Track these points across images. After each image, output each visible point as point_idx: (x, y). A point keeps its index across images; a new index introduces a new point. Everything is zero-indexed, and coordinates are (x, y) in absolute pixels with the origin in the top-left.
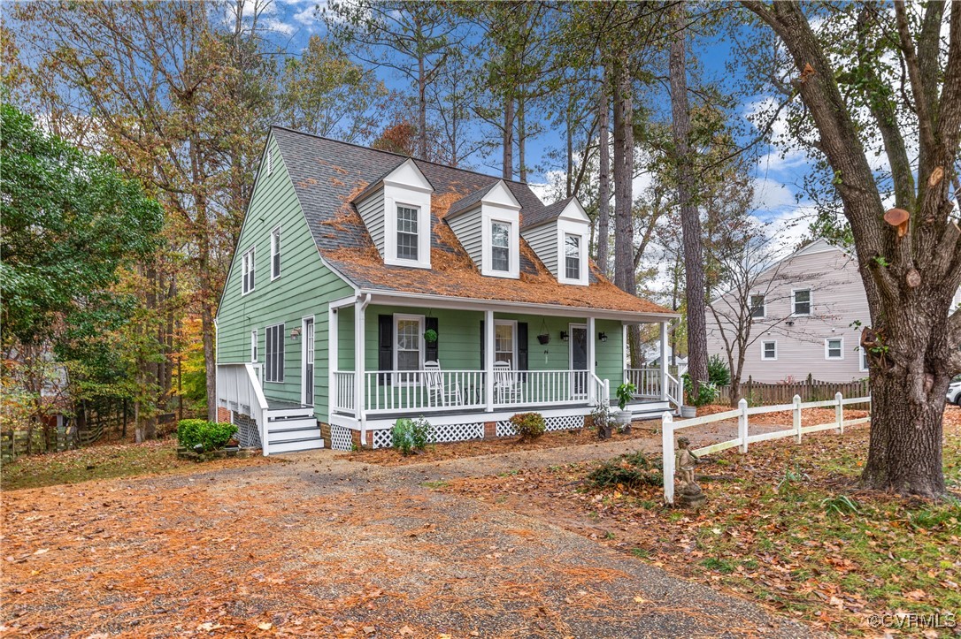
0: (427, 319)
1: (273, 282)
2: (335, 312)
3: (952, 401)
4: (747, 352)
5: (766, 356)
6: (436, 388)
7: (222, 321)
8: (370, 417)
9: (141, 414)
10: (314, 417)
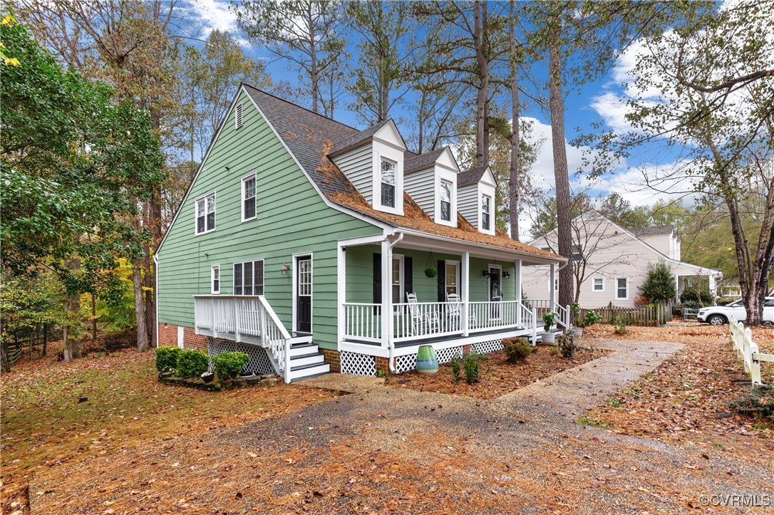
0: (405, 257)
1: (243, 223)
2: (344, 249)
3: (704, 320)
4: (582, 285)
5: (595, 289)
6: (417, 317)
7: (163, 257)
8: (398, 345)
9: (69, 337)
10: (313, 344)
